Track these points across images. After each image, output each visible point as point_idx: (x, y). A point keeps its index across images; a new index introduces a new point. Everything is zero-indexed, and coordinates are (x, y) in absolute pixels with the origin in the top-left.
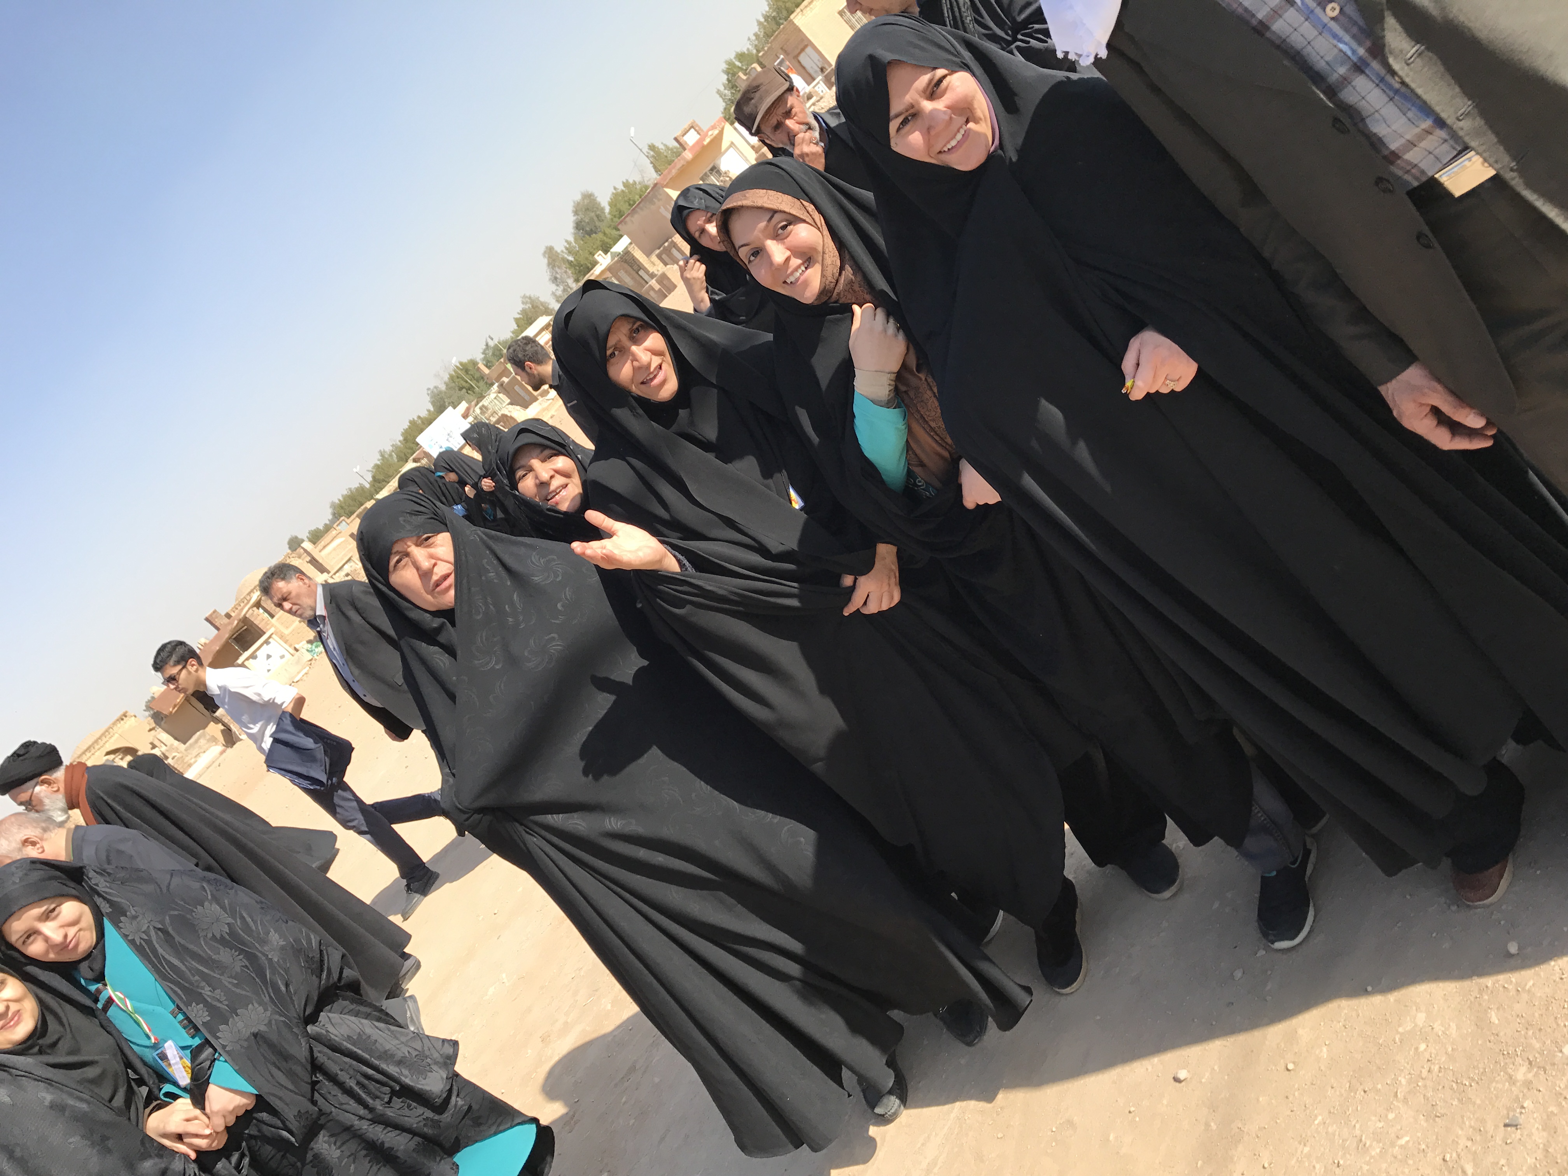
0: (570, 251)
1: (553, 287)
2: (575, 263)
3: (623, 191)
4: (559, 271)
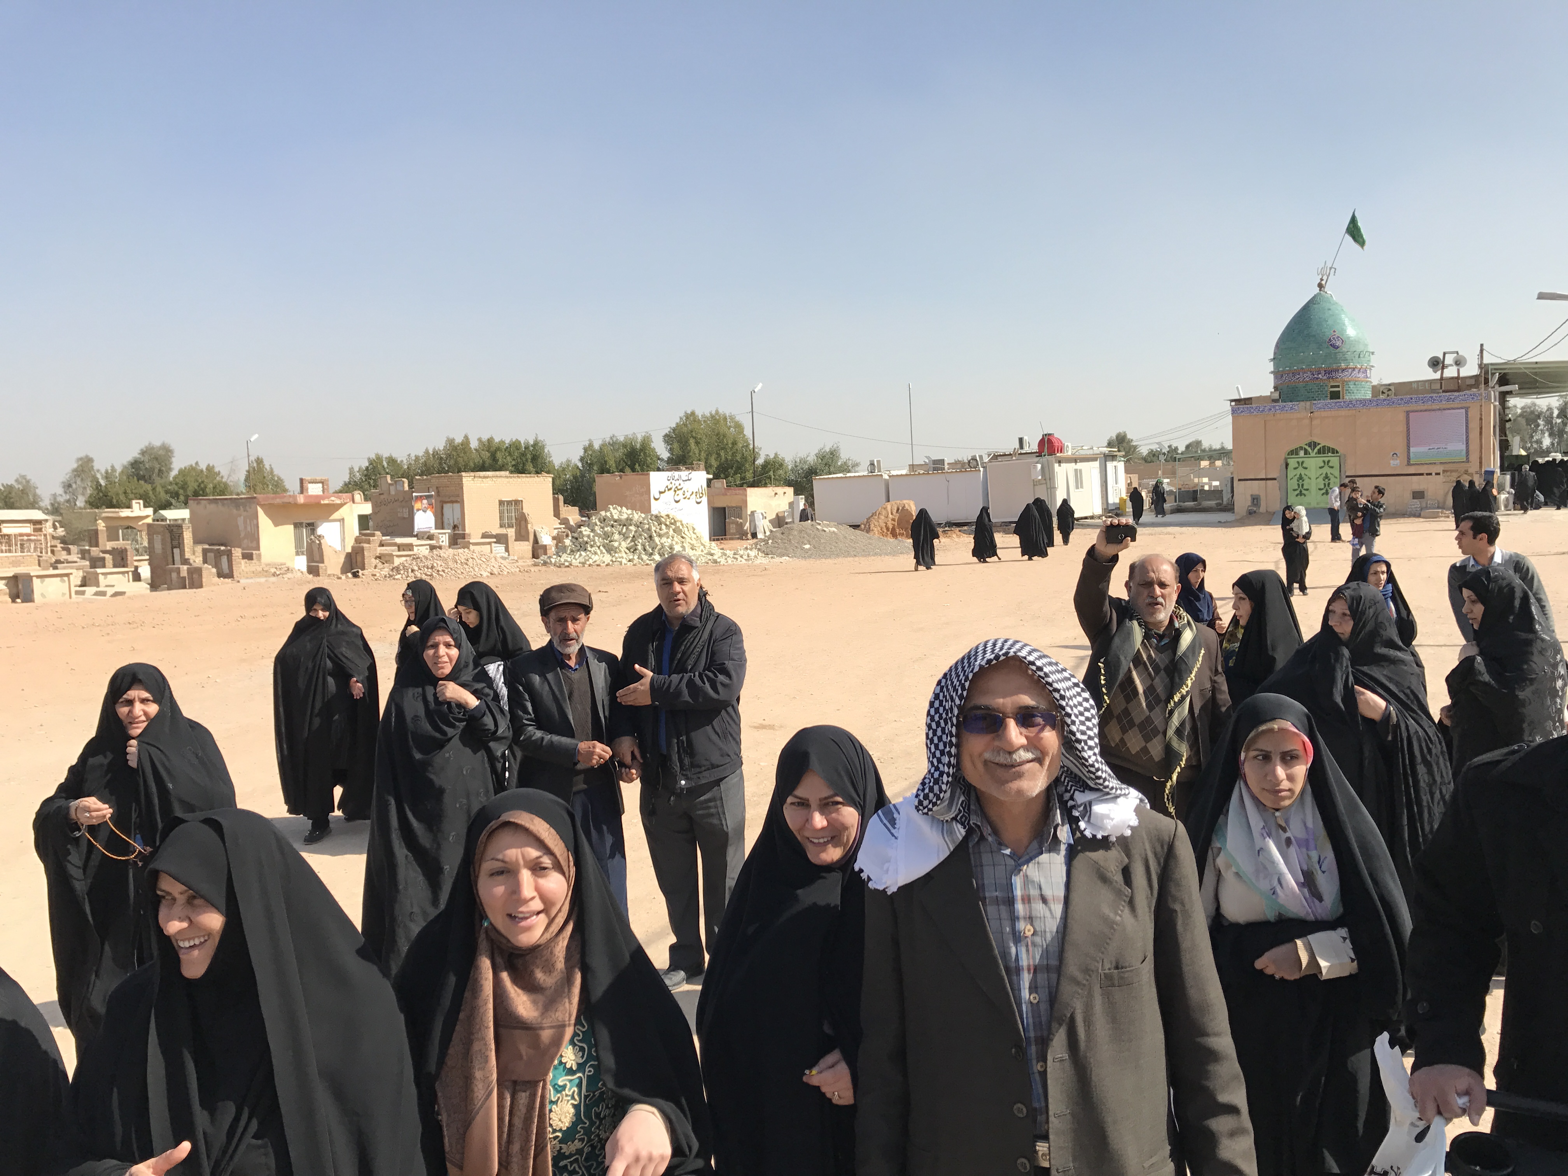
0: (107, 476)
1: (60, 491)
2: (103, 489)
3: (202, 471)
4: (79, 482)
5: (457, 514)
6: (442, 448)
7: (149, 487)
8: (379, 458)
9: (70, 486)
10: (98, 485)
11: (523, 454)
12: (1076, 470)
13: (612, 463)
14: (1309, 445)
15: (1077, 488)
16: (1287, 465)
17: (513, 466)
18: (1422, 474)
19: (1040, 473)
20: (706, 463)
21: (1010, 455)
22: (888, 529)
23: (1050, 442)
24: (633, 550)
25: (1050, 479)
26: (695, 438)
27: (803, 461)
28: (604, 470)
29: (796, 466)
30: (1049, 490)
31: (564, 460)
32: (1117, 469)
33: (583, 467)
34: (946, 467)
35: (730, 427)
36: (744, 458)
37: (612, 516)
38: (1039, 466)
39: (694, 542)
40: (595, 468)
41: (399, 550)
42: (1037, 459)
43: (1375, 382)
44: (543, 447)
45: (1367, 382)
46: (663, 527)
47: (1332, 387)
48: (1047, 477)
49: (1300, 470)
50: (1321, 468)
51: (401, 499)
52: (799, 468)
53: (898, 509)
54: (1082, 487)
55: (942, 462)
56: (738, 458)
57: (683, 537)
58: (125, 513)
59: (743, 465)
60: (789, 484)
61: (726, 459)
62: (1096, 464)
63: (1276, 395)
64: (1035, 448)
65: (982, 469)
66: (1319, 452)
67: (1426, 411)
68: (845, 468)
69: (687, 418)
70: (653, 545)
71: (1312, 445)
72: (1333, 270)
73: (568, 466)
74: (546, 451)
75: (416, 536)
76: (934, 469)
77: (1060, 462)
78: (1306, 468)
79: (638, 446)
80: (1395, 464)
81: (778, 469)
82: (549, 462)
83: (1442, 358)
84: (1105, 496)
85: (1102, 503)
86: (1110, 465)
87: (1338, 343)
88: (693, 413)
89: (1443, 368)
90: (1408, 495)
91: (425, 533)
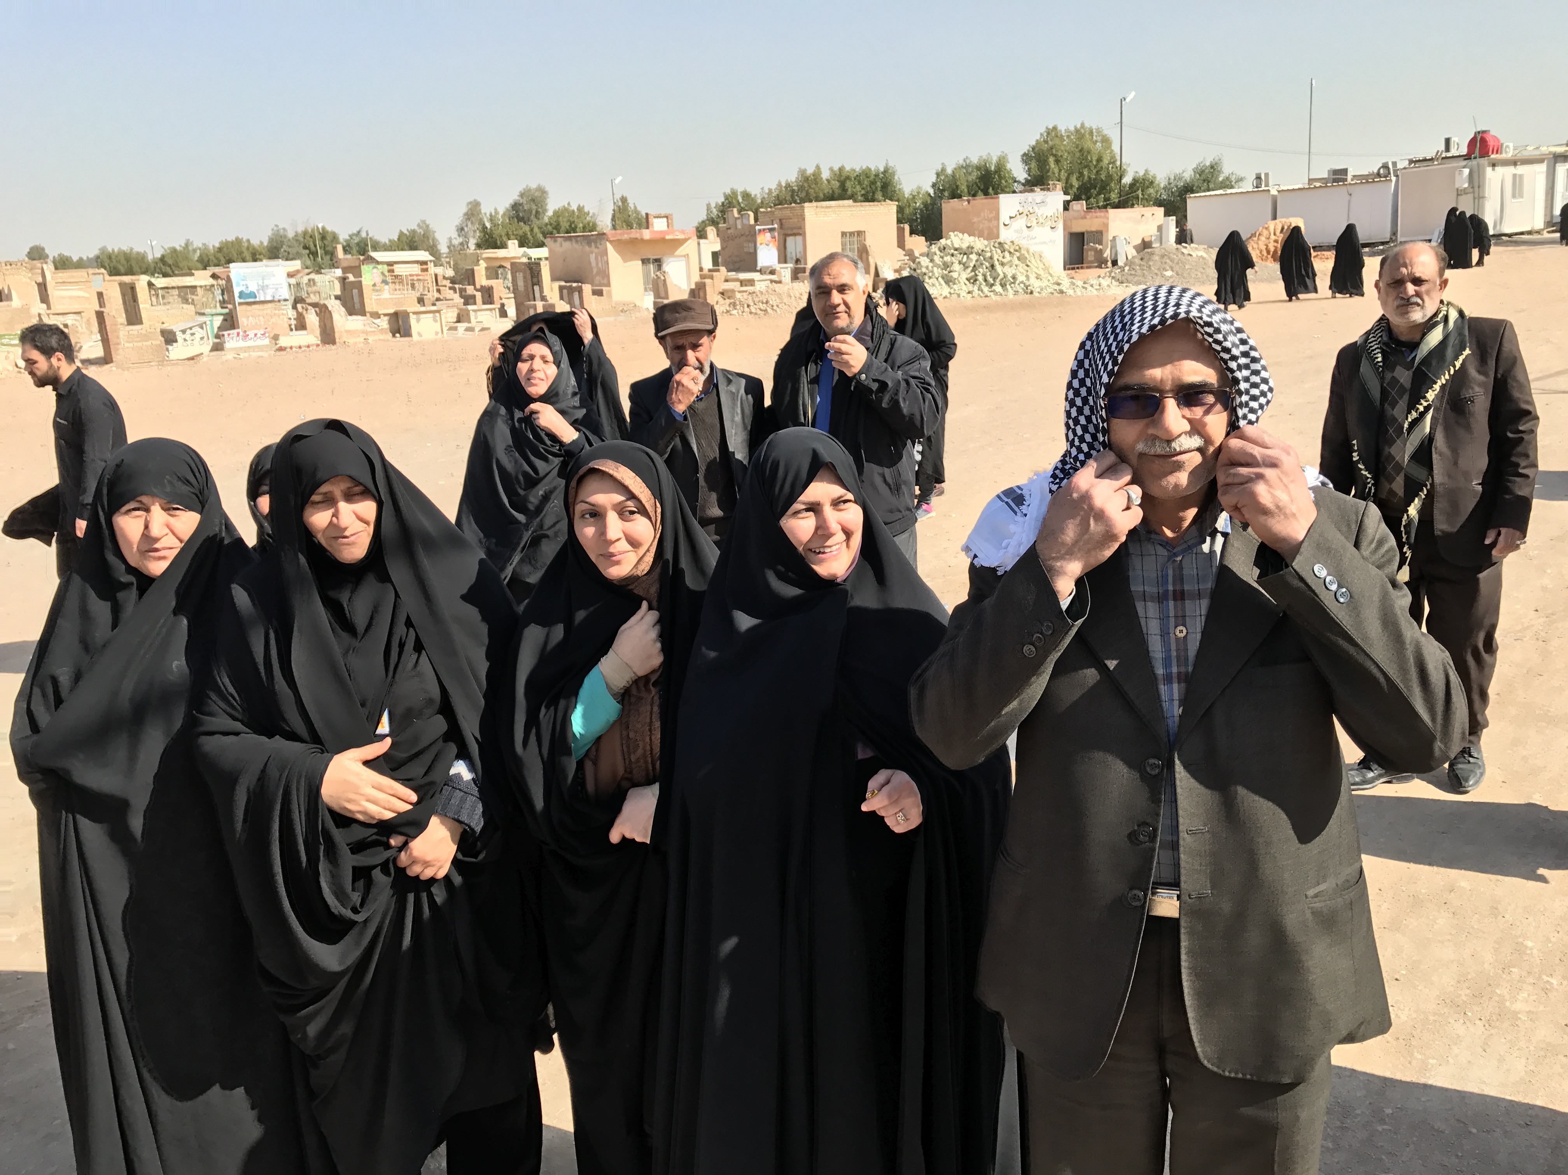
0: (492, 219)
2: (489, 231)
3: (573, 211)
4: (469, 226)
5: (800, 248)
6: (794, 180)
7: (527, 228)
8: (734, 193)
9: (462, 229)
10: (484, 227)
11: (873, 183)
12: (1515, 176)
13: (964, 188)
15: (1514, 196)
17: (862, 195)
19: (1467, 179)
20: (1066, 183)
21: (1432, 159)
22: (1268, 252)
23: (1483, 141)
24: (973, 280)
25: (1479, 187)
26: (1055, 156)
27: (1178, 178)
28: (955, 195)
29: (1170, 184)
30: (1476, 201)
31: (914, 187)
33: (935, 193)
34: (1349, 177)
35: (1096, 141)
36: (1110, 177)
37: (953, 244)
38: (1466, 171)
39: (1041, 272)
40: (946, 194)
41: (741, 286)
42: (1464, 163)
44: (893, 174)
46: (1007, 254)
48: (1476, 185)
51: (747, 233)
52: (1172, 185)
53: (1283, 229)
54: (1521, 196)
55: (1345, 171)
56: (1103, 177)
57: (1027, 266)
58: (501, 253)
59: (1108, 185)
60: (1159, 203)
61: (1089, 178)
62: (1542, 168)
64: (1464, 151)
65: (1394, 179)
68: (1227, 184)
69: (1048, 134)
70: (994, 275)
73: (918, 193)
74: (896, 177)
75: (760, 271)
76: (1335, 181)
77: (1494, 165)
79: (993, 168)
81: (1148, 187)
82: (899, 189)
85: (1545, 215)
86: (1560, 168)
88: (1055, 128)
91: (767, 267)
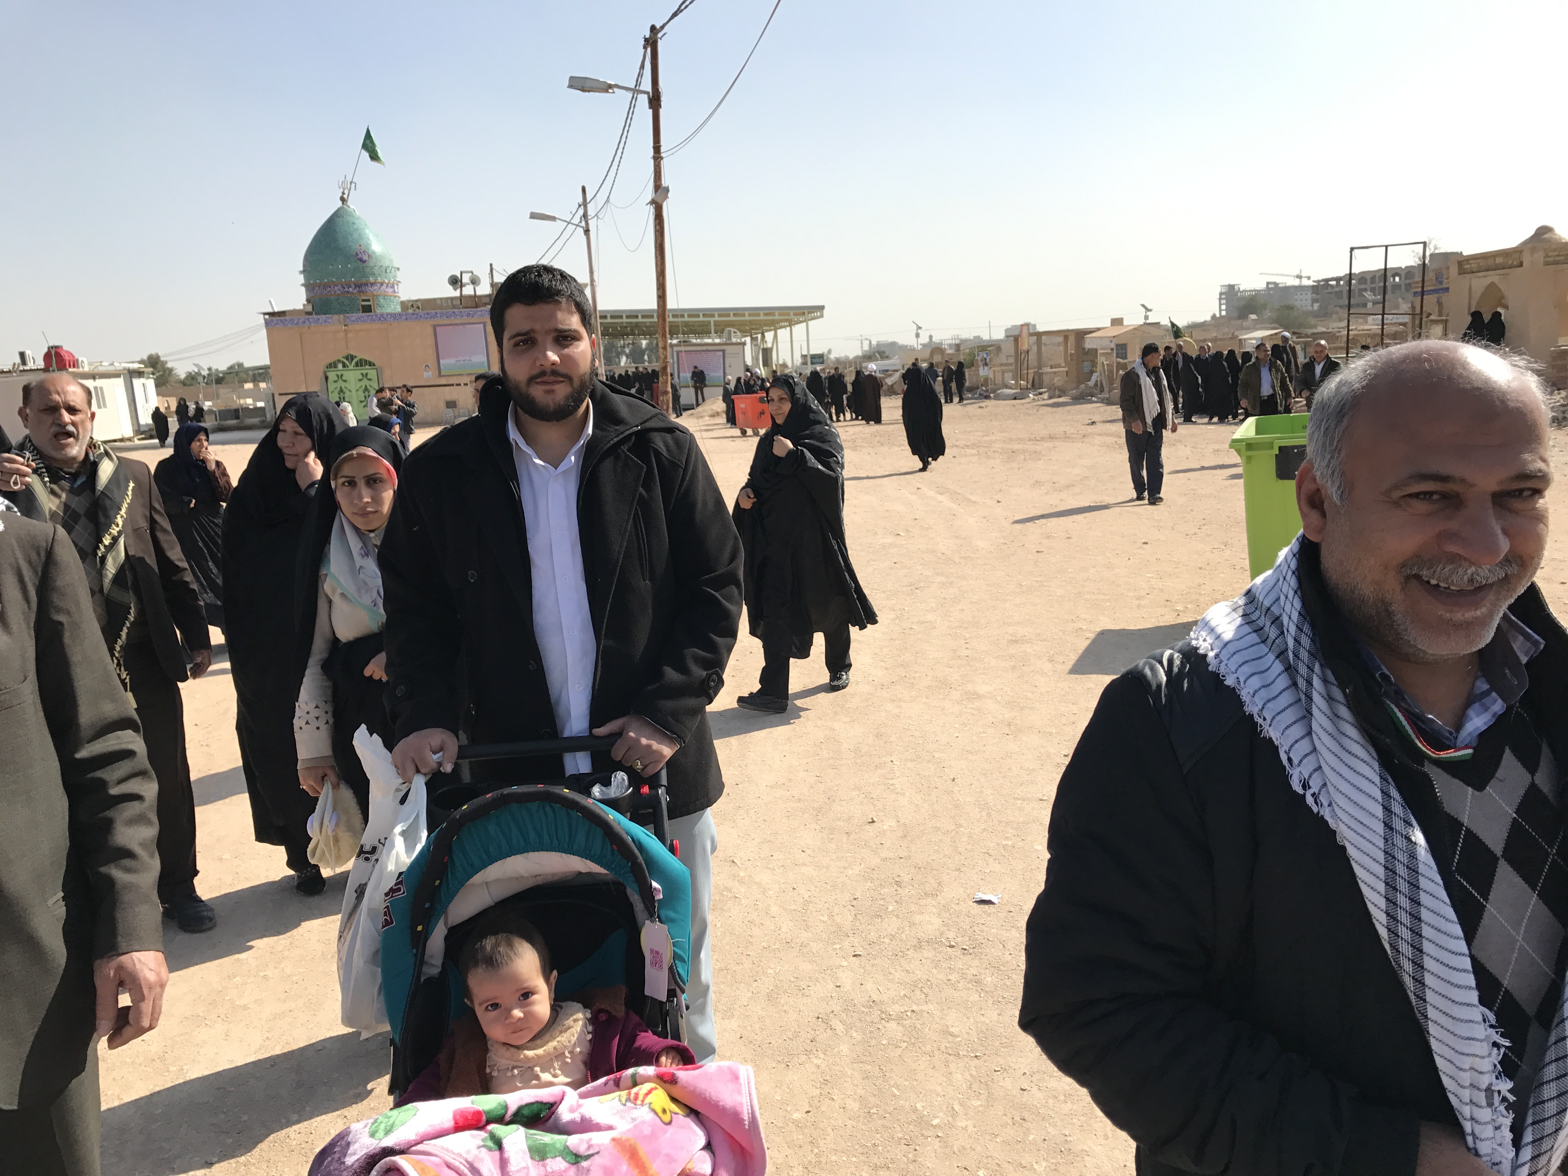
14: (347, 358)
16: (327, 378)
18: (452, 385)
21: (10, 372)
23: (58, 355)
32: (146, 388)
43: (404, 298)
45: (395, 297)
47: (363, 300)
49: (340, 383)
50: (360, 380)
54: (105, 406)
62: (120, 382)
63: (309, 308)
64: (41, 364)
66: (357, 365)
67: (450, 325)
71: (351, 358)
72: (353, 185)
78: (345, 381)
80: (429, 376)
83: (459, 276)
84: (134, 416)
86: (137, 383)
87: (365, 258)
89: (461, 287)
90: (442, 405)
